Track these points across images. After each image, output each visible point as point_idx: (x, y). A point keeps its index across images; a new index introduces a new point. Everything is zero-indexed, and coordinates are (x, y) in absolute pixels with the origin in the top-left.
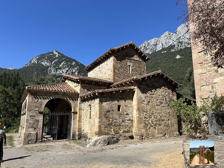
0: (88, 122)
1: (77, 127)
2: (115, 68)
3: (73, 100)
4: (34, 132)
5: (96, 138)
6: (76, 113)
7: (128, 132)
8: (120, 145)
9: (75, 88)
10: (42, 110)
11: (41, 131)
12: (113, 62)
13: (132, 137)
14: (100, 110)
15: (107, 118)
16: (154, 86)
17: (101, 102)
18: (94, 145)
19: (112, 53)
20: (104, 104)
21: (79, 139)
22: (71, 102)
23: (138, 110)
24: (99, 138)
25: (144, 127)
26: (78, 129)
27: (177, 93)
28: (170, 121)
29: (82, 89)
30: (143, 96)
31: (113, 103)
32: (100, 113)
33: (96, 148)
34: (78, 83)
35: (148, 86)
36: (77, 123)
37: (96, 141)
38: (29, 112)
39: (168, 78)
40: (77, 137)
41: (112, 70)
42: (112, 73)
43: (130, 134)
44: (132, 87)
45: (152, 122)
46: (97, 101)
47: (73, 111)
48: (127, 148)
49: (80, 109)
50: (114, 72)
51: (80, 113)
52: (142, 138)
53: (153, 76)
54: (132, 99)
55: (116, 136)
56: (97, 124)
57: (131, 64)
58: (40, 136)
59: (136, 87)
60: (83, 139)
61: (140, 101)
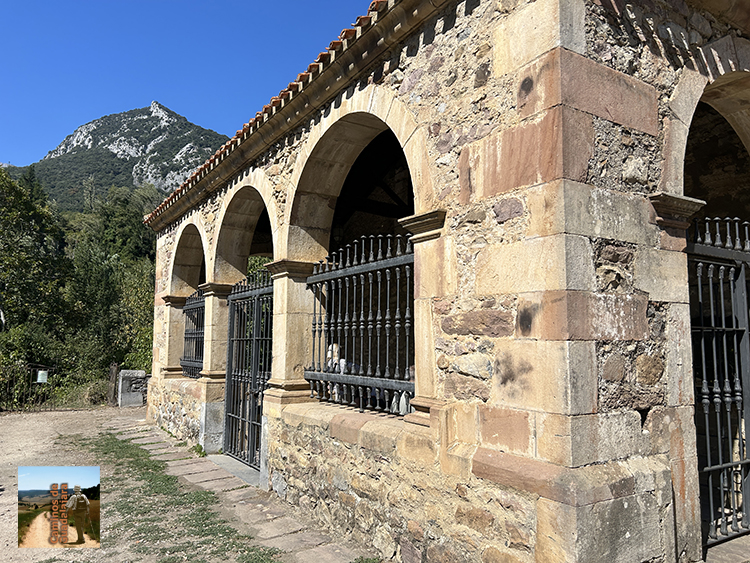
10: (675, 187)
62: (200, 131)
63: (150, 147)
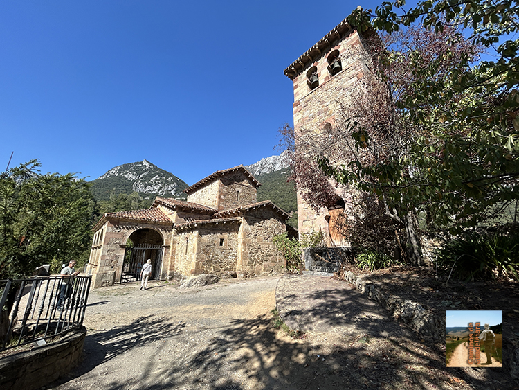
0: (183, 258)
1: (169, 264)
2: (220, 193)
3: (166, 231)
4: (111, 272)
5: (192, 277)
6: (169, 247)
7: (230, 269)
8: (220, 285)
9: (169, 216)
10: (124, 243)
11: (121, 270)
12: (218, 186)
13: (234, 276)
14: (198, 244)
15: (206, 253)
16: (262, 217)
17: (200, 234)
18: (189, 286)
19: (218, 176)
20: (204, 237)
21: (171, 279)
22: (163, 233)
23: (244, 243)
24: (196, 277)
25: (249, 263)
26: (171, 266)
27: (286, 225)
28: (278, 257)
29: (179, 218)
30: (250, 228)
31: (215, 235)
32: (199, 248)
33: (191, 289)
34: (174, 210)
35: (255, 217)
36: (170, 259)
37: (191, 281)
38: (106, 245)
39: (277, 209)
40: (168, 278)
41: (217, 196)
42: (217, 199)
43: (233, 272)
44: (238, 218)
45: (258, 257)
46: (196, 233)
47: (164, 244)
48: (226, 288)
49: (174, 243)
50: (220, 198)
51: (173, 247)
52: (246, 276)
53: (262, 206)
54: (237, 231)
55: (217, 275)
56: (194, 261)
57: (240, 190)
58: (118, 276)
59: (243, 218)
60: (175, 280)
61: (246, 234)
62: (162, 171)
63: (141, 176)
